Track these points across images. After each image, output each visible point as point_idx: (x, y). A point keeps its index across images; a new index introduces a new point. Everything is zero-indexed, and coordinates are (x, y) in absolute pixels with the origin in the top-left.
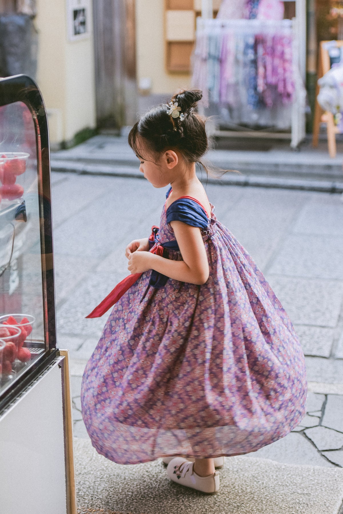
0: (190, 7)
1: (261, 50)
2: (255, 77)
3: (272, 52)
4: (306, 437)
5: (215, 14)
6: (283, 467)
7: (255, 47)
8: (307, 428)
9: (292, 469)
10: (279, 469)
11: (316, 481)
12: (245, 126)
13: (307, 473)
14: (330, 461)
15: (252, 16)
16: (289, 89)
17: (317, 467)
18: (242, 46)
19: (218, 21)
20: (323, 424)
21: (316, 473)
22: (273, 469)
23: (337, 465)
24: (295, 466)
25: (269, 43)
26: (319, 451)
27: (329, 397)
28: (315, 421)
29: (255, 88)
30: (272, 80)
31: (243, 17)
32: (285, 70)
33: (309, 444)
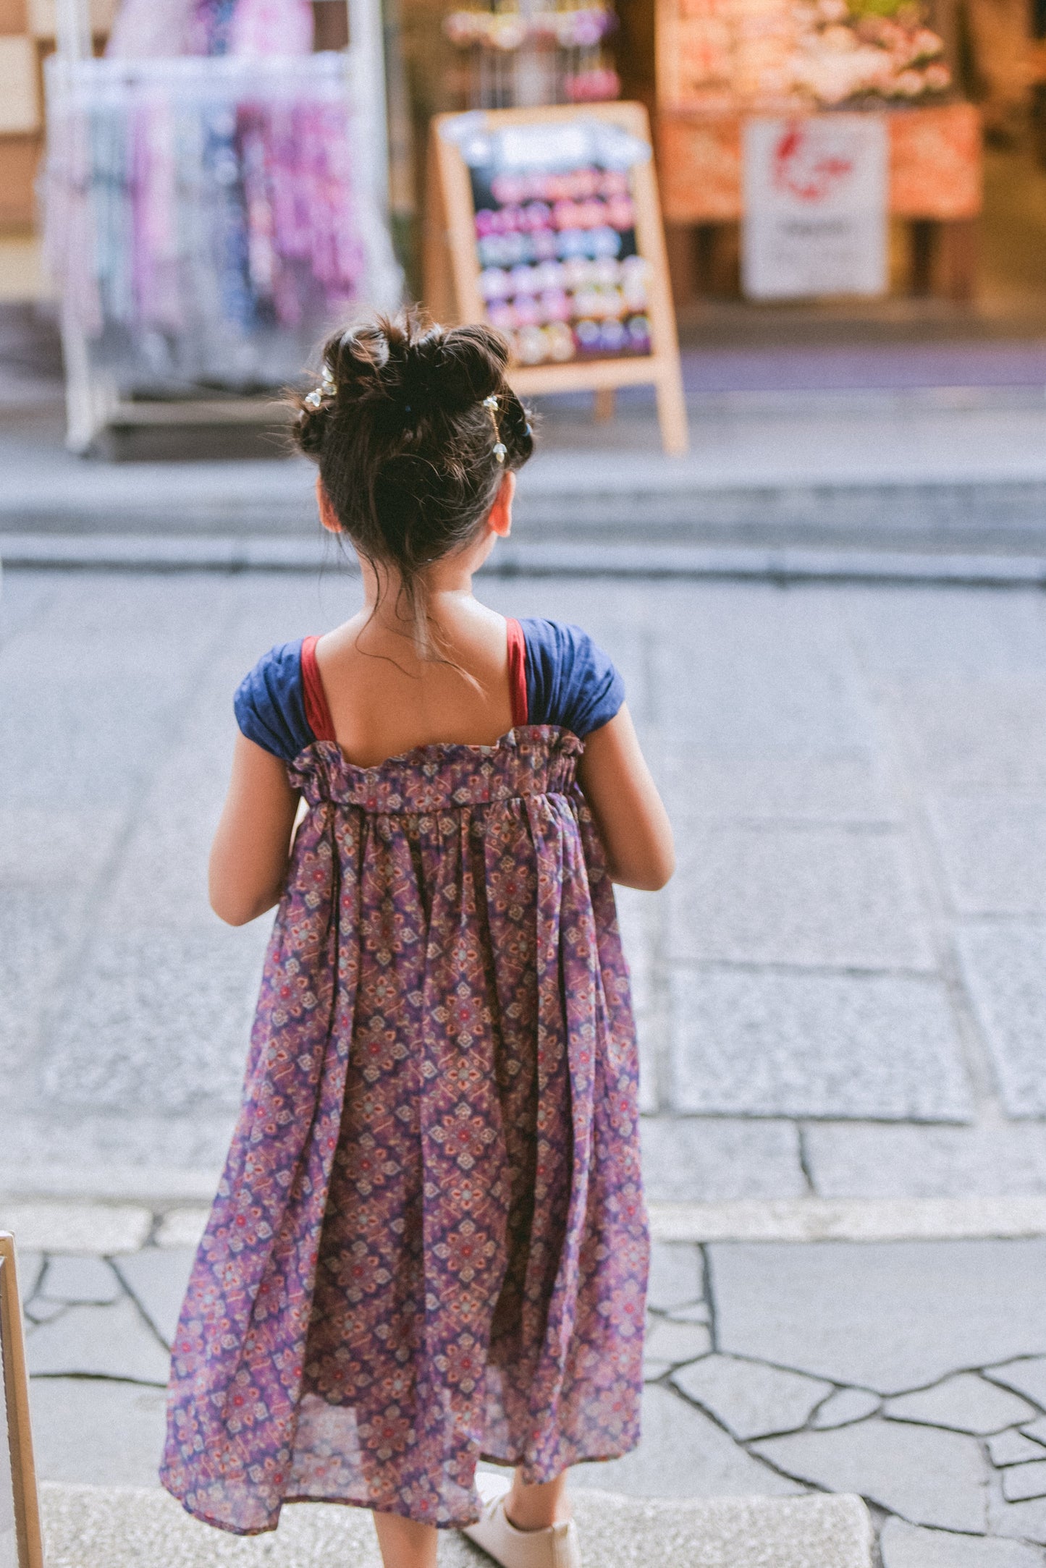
0: (16, 25)
1: (256, 153)
2: (243, 235)
3: (291, 156)
4: (684, 1396)
5: (100, 44)
6: (650, 1513)
7: (237, 142)
8: (678, 1366)
9: (679, 1517)
10: (639, 1524)
11: (770, 1551)
12: (215, 388)
13: (734, 1527)
14: (785, 1475)
15: (218, 46)
16: (348, 266)
17: (756, 1500)
18: (195, 141)
19: (115, 66)
20: (725, 1343)
21: (761, 1523)
22: (618, 1520)
23: (812, 1486)
24: (687, 1505)
25: (279, 127)
26: (739, 1442)
27: (713, 1251)
28: (697, 1340)
29: (244, 266)
30: (295, 240)
31: (187, 50)
32: (333, 209)
33: (701, 1419)
